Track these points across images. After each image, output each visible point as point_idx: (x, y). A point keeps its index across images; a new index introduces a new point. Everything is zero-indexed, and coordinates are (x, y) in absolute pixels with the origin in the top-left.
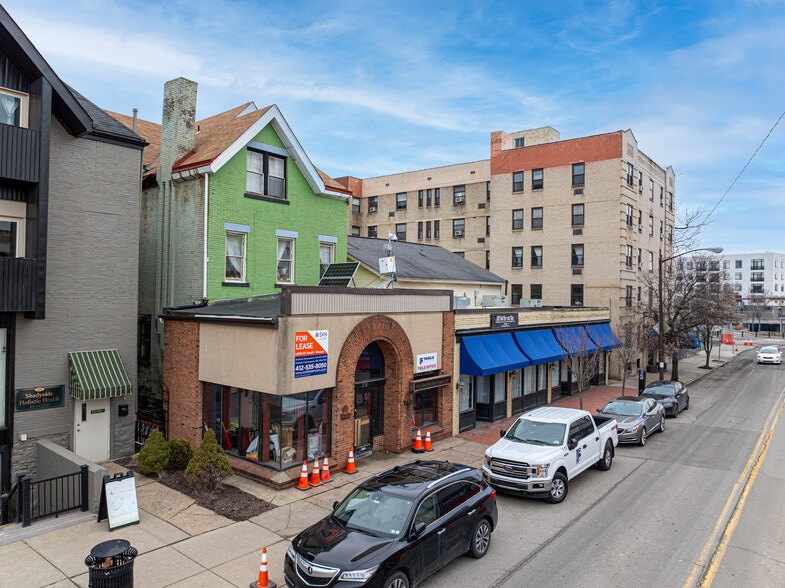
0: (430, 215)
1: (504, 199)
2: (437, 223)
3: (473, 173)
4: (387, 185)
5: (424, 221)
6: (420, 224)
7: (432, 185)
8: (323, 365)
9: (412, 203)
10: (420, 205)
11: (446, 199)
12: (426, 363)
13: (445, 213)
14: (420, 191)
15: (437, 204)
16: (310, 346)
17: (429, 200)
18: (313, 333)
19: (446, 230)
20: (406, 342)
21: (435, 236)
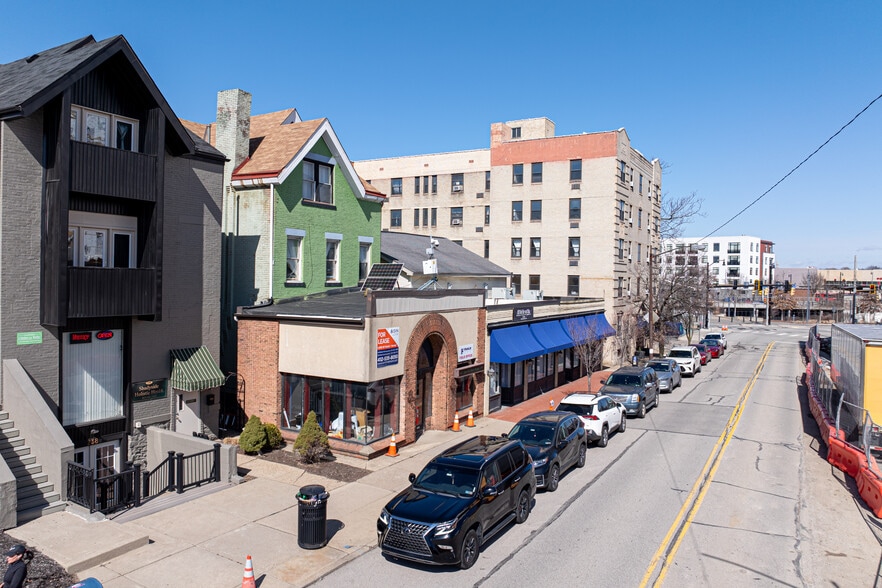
0: (426, 202)
1: (505, 191)
2: (434, 210)
3: (471, 161)
4: (382, 169)
5: (421, 208)
6: (417, 210)
7: (429, 172)
8: (395, 356)
9: (408, 187)
10: (417, 191)
11: (444, 185)
12: (466, 353)
13: (443, 201)
14: (417, 178)
15: (434, 190)
16: (388, 342)
17: (426, 187)
18: (389, 330)
19: (444, 217)
20: (452, 335)
21: (432, 224)
